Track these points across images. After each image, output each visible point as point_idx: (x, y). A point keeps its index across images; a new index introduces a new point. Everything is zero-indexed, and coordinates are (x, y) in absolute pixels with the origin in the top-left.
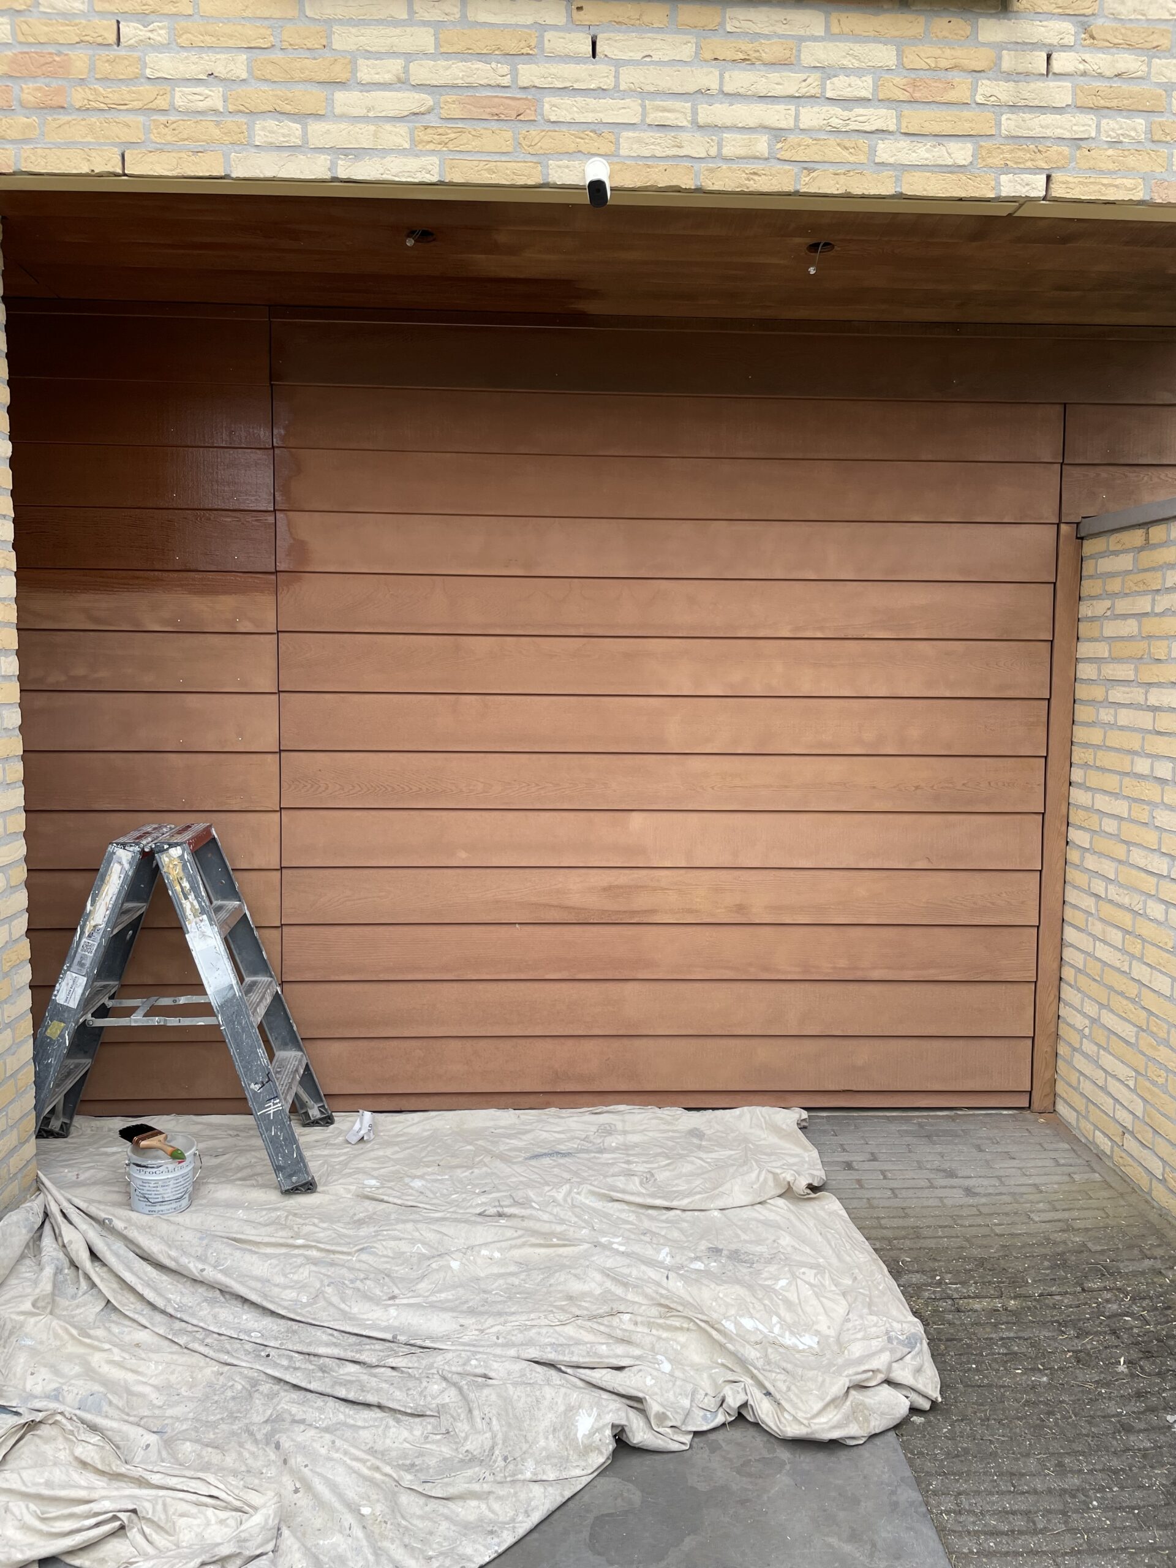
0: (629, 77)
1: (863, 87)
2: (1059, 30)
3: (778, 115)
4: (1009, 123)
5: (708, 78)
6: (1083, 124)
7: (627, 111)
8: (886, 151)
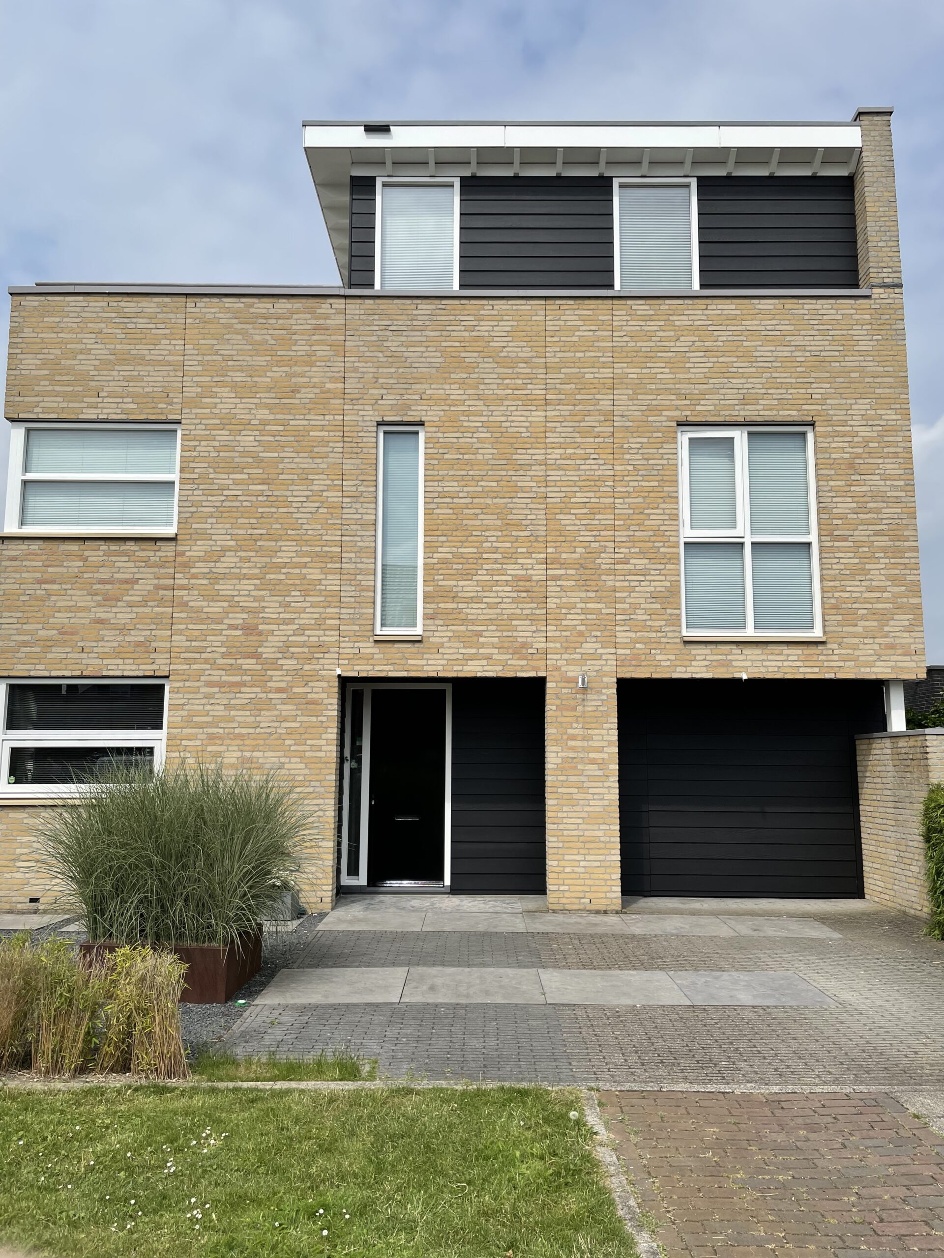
0: (749, 657)
2: (835, 646)
4: (826, 664)
5: (765, 657)
6: (841, 664)
7: (749, 663)
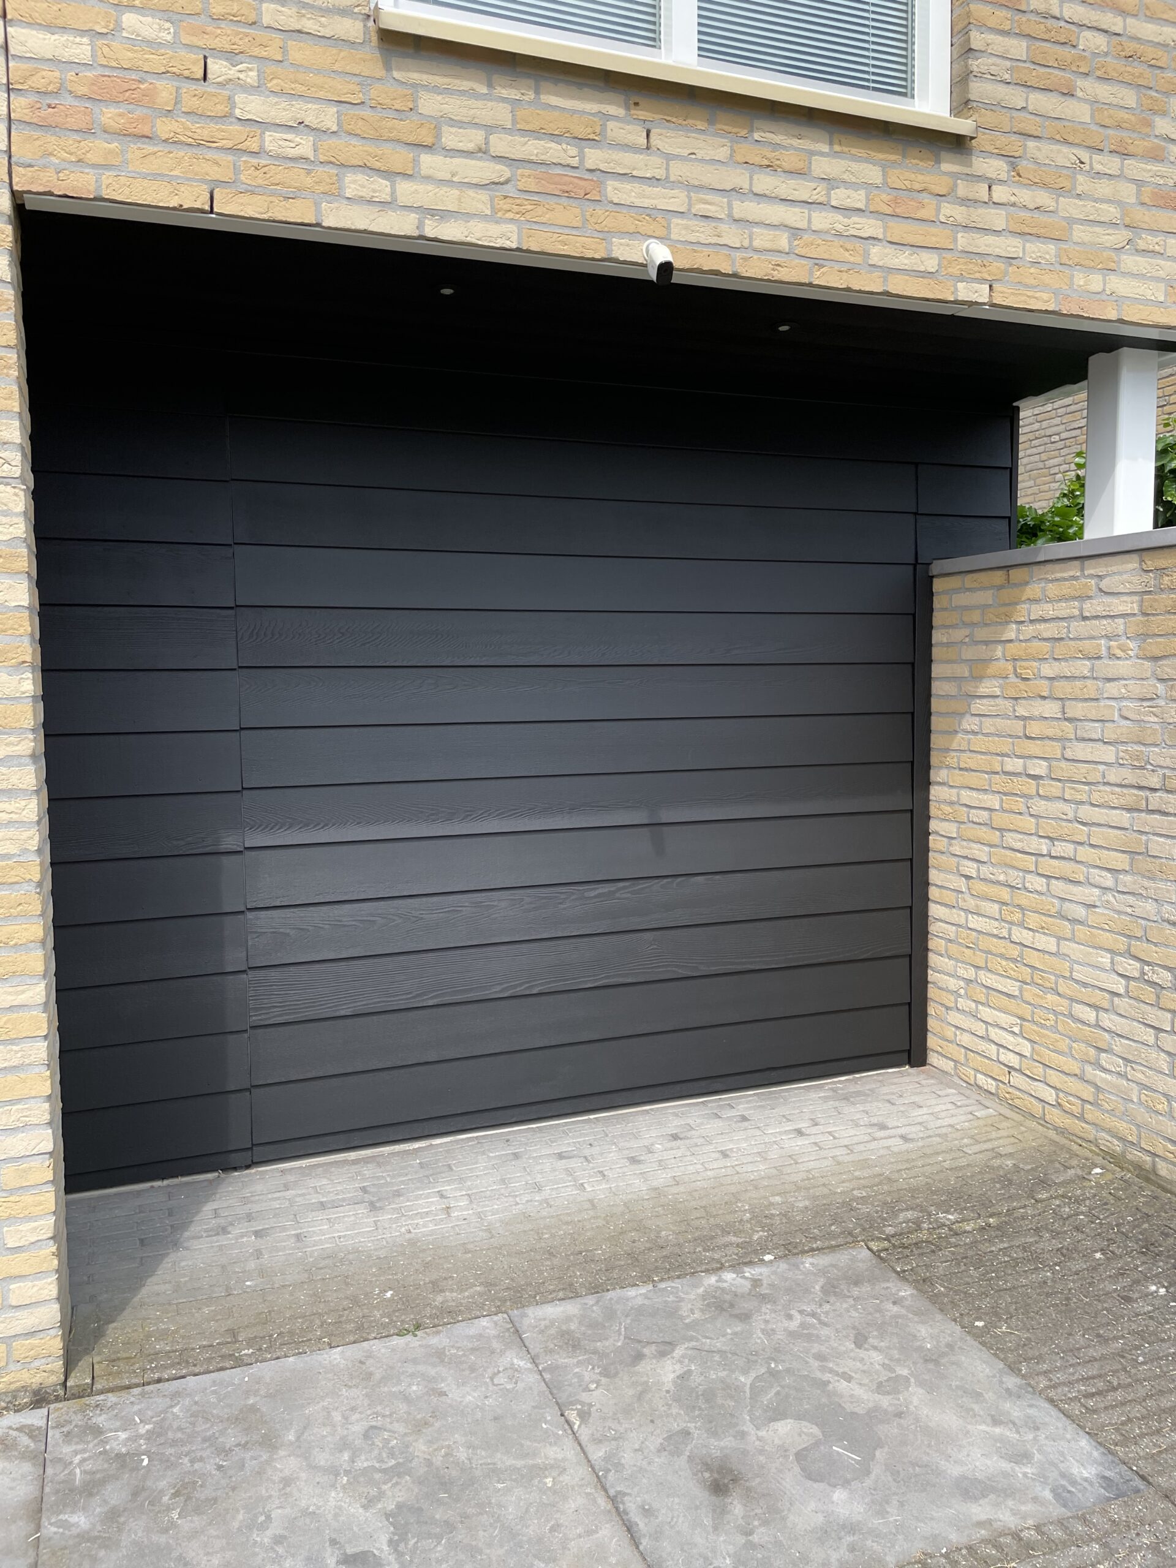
0: (678, 170)
1: (857, 199)
2: (994, 167)
3: (794, 216)
4: (963, 240)
5: (738, 178)
6: (1010, 246)
7: (676, 200)
8: (877, 254)
